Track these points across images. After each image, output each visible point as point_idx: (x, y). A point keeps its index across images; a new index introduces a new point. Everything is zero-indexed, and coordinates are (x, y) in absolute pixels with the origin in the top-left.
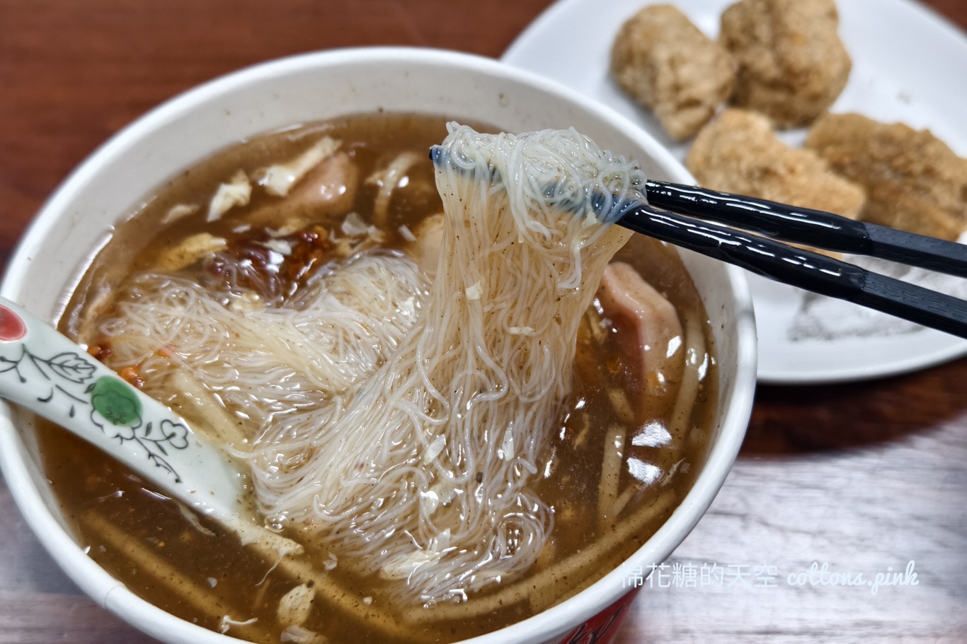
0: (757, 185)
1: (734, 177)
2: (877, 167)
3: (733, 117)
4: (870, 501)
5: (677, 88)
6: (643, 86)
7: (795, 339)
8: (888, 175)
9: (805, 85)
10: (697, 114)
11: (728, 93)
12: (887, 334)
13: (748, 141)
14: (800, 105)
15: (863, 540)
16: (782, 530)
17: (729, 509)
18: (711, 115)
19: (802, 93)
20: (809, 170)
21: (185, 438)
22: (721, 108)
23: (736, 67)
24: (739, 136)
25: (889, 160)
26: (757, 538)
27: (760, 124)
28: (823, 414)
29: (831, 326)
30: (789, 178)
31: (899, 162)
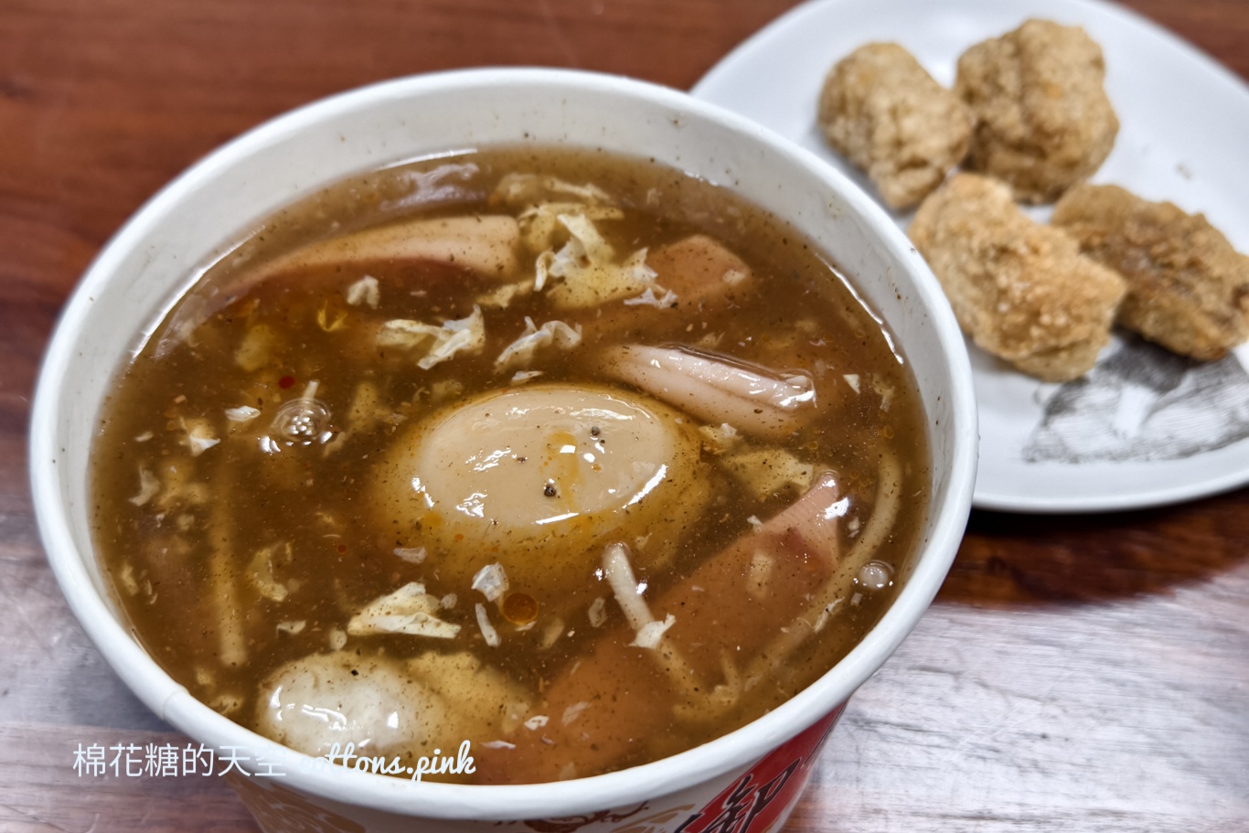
0: (991, 266)
1: (964, 257)
2: (1132, 252)
3: (963, 184)
4: (1116, 664)
5: (899, 144)
6: (857, 141)
7: (1032, 460)
8: (1143, 264)
9: (1059, 147)
10: (924, 177)
11: (963, 153)
12: (1148, 459)
13: (981, 213)
14: (1051, 173)
15: (1105, 711)
16: (1003, 692)
17: (939, 665)
18: (940, 180)
19: (1055, 158)
20: (1057, 250)
22: (951, 171)
23: (974, 122)
24: (972, 206)
25: (1147, 246)
26: (972, 700)
27: (1000, 193)
28: (1062, 554)
29: (1077, 445)
30: (1031, 259)
31: (1159, 249)
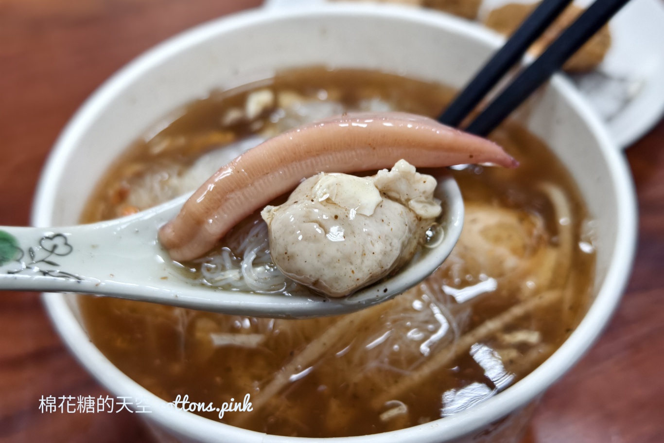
21: (66, 244)
